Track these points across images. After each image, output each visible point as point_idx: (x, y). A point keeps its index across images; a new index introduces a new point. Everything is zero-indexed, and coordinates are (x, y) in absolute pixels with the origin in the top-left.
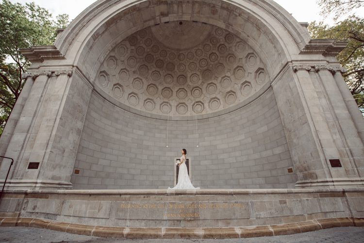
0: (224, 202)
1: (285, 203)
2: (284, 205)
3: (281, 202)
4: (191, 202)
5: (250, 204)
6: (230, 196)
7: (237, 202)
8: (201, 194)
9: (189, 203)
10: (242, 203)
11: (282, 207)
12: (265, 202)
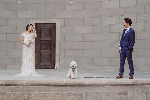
0: (56, 93)
1: (126, 94)
2: (124, 96)
3: (120, 93)
4: (22, 93)
5: (84, 95)
6: (64, 88)
7: (70, 93)
8: (32, 85)
9: (19, 93)
10: (75, 94)
11: (120, 98)
12: (101, 93)
